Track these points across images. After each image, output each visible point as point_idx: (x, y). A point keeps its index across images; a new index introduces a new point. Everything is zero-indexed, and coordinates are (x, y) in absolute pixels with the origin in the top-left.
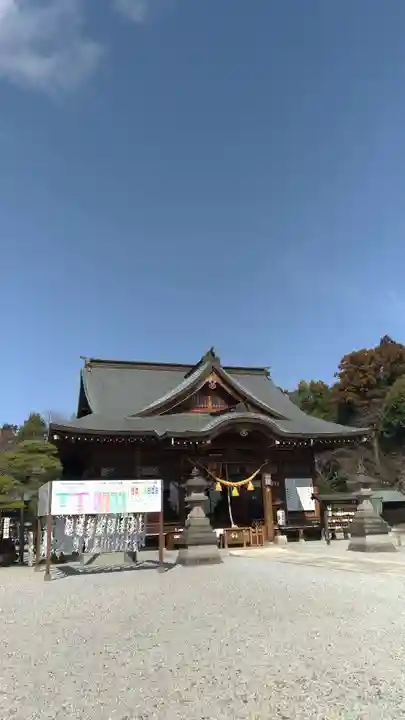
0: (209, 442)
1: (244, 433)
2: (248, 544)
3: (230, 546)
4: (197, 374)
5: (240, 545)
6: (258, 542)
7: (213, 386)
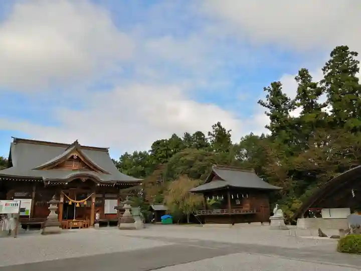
0: (67, 183)
1: (84, 180)
2: (81, 228)
3: (72, 228)
4: (69, 151)
5: (78, 228)
6: (86, 226)
7: (75, 157)
